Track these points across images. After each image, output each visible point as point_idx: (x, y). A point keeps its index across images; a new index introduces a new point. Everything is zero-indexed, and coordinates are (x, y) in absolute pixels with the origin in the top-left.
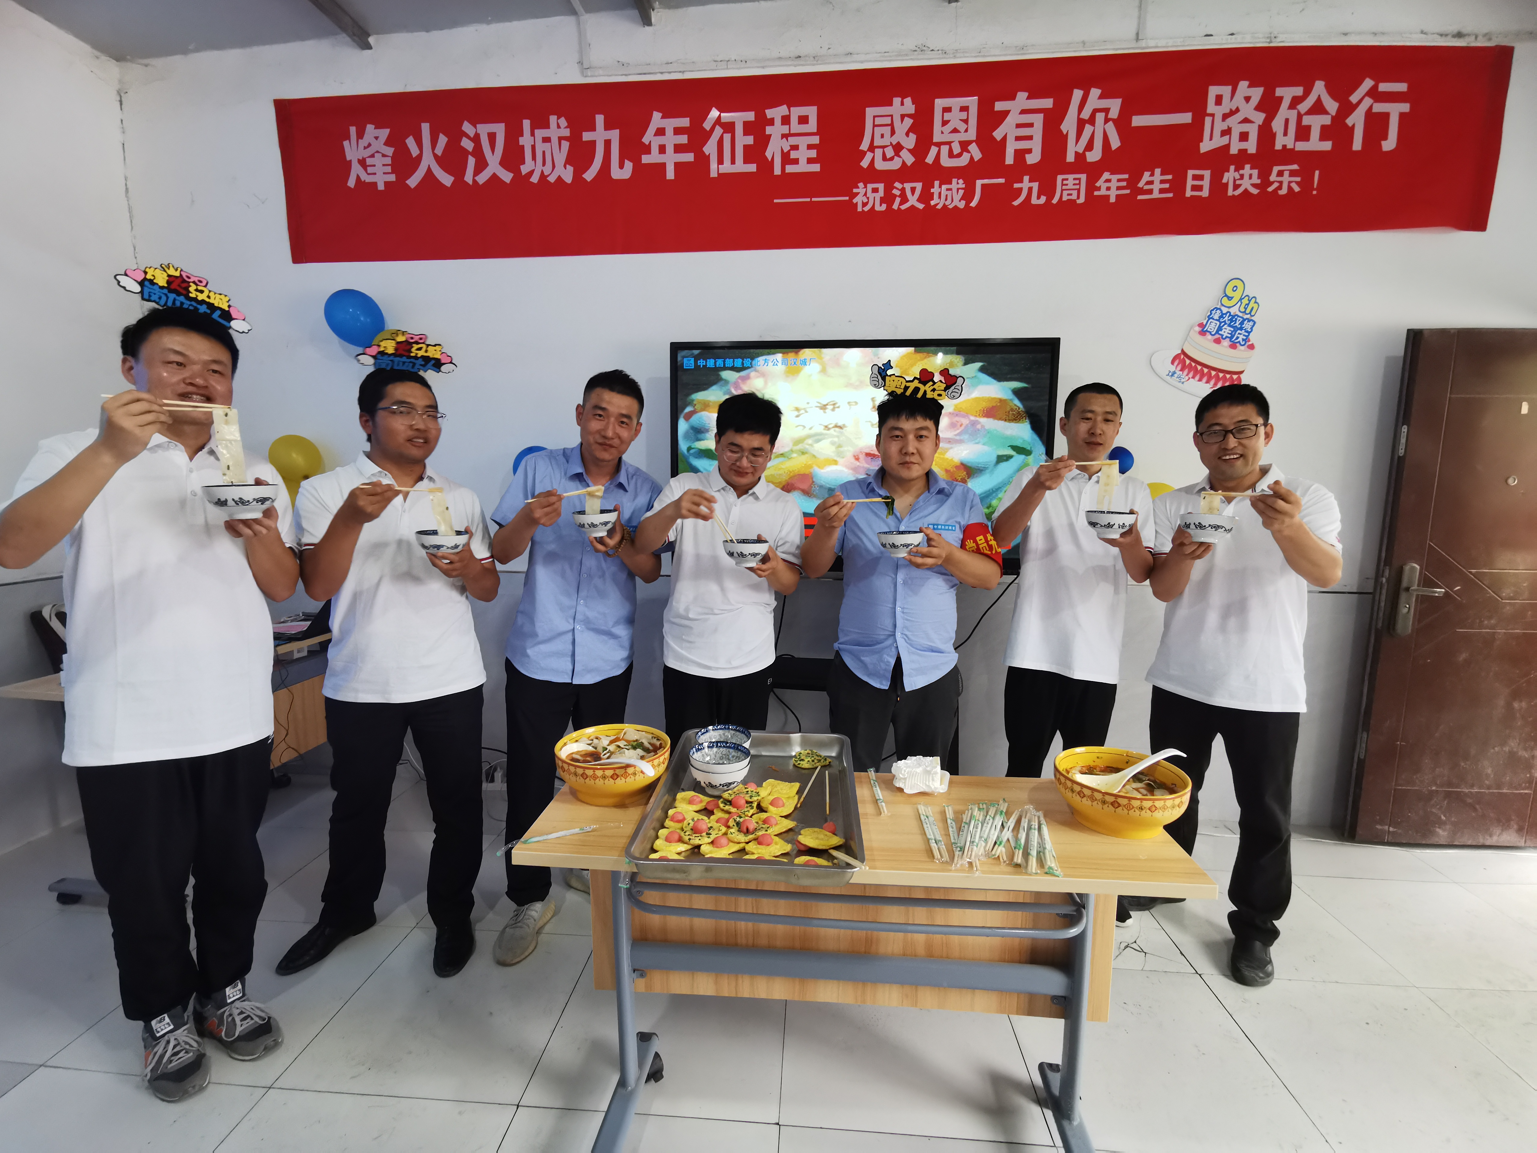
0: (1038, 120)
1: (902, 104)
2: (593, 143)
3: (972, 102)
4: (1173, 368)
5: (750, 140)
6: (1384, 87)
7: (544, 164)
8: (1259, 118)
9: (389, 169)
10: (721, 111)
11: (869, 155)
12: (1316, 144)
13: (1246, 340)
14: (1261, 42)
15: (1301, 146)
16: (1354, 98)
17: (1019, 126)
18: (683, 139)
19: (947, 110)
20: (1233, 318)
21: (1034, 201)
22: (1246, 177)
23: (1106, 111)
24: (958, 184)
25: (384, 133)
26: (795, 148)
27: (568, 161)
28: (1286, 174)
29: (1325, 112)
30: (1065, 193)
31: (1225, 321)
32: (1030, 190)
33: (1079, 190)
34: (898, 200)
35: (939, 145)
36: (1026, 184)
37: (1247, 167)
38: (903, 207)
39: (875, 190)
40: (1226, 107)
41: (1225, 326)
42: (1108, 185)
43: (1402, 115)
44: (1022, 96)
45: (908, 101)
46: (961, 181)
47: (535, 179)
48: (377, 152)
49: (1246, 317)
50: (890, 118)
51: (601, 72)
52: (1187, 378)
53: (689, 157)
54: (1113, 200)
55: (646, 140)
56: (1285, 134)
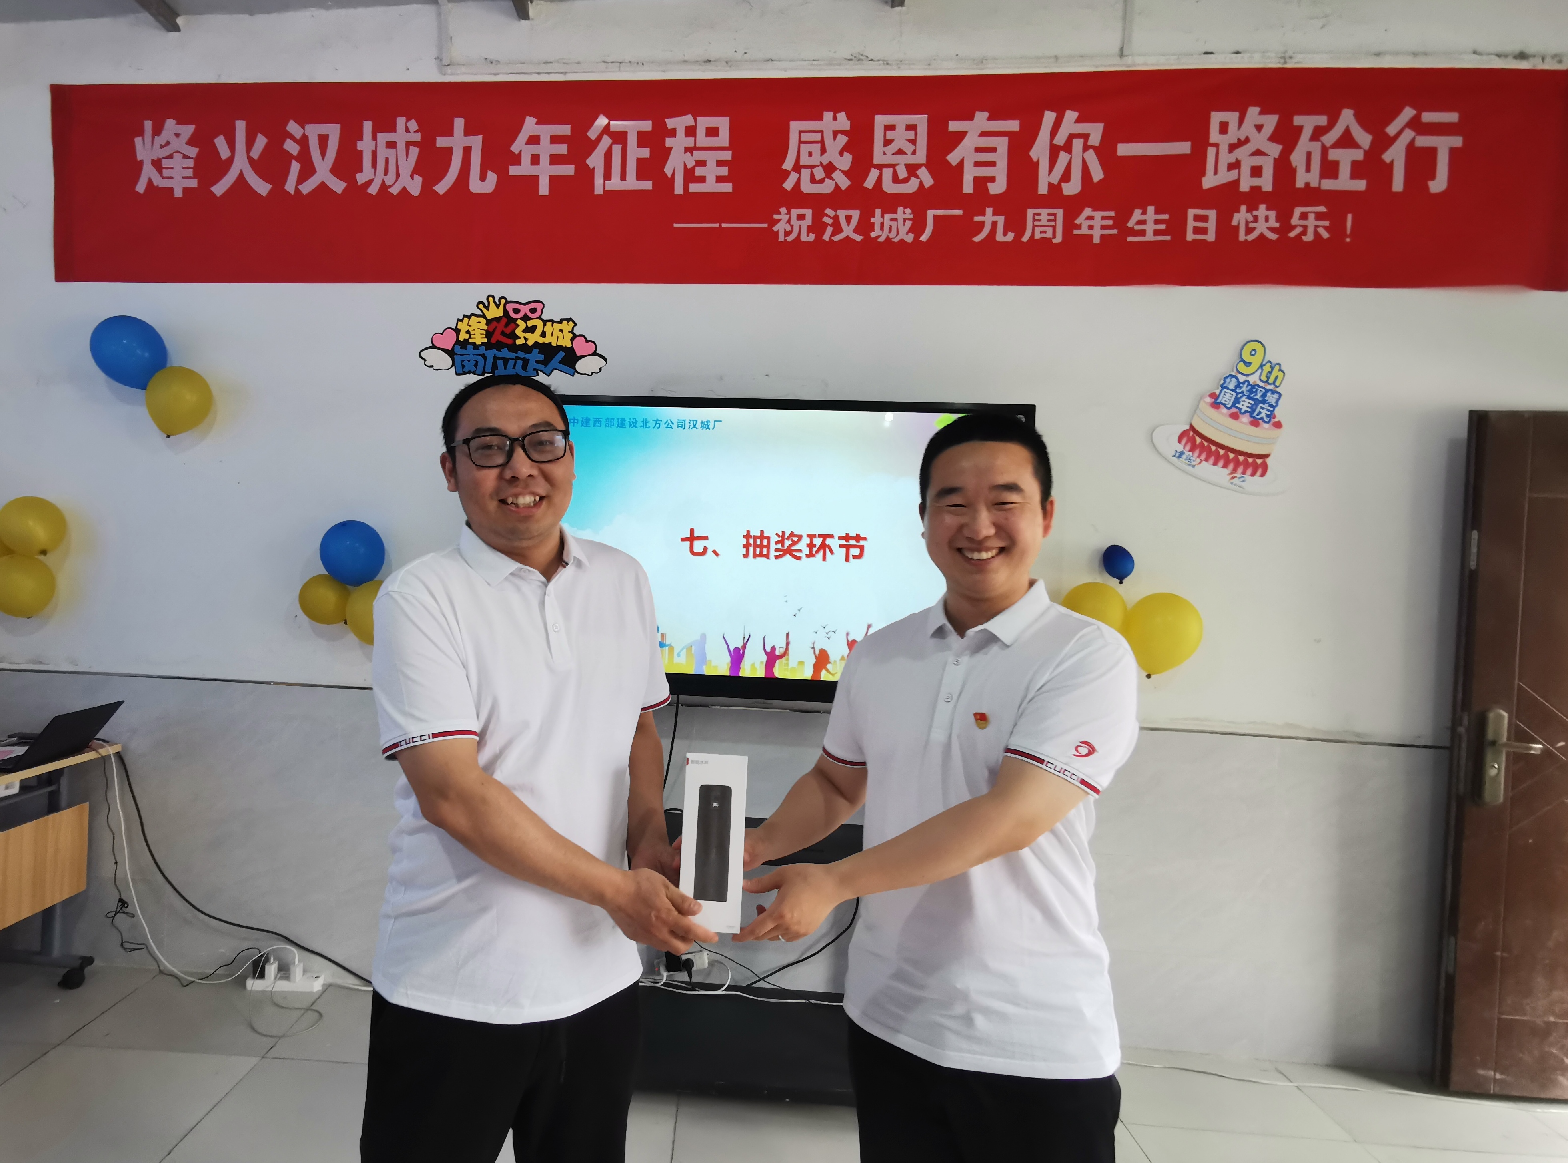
0: (1002, 144)
1: (835, 119)
2: (449, 151)
3: (921, 120)
4: (1180, 448)
5: (645, 153)
6: (1428, 117)
7: (386, 172)
8: (1275, 150)
9: (190, 173)
10: (611, 118)
11: (793, 177)
12: (1345, 182)
13: (1271, 416)
14: (1273, 63)
15: (1328, 185)
16: (1392, 130)
17: (978, 150)
18: (563, 149)
19: (890, 128)
20: (1253, 388)
21: (1000, 237)
22: (1262, 219)
23: (1085, 137)
24: (904, 214)
25: (188, 130)
26: (702, 163)
27: (416, 171)
28: (1312, 217)
29: (1356, 146)
30: (1037, 230)
31: (1242, 392)
32: (994, 224)
33: (1054, 228)
34: (829, 230)
35: (880, 167)
36: (988, 217)
37: (1263, 207)
38: (836, 238)
39: (801, 217)
40: (1233, 134)
41: (1244, 398)
42: (1090, 222)
43: (1453, 151)
44: (981, 116)
45: (842, 116)
46: (908, 211)
47: (373, 190)
48: (178, 152)
49: (1269, 387)
50: (820, 134)
51: (463, 69)
52: (1199, 460)
53: (568, 170)
54: (1096, 240)
55: (515, 148)
56: (1308, 169)
